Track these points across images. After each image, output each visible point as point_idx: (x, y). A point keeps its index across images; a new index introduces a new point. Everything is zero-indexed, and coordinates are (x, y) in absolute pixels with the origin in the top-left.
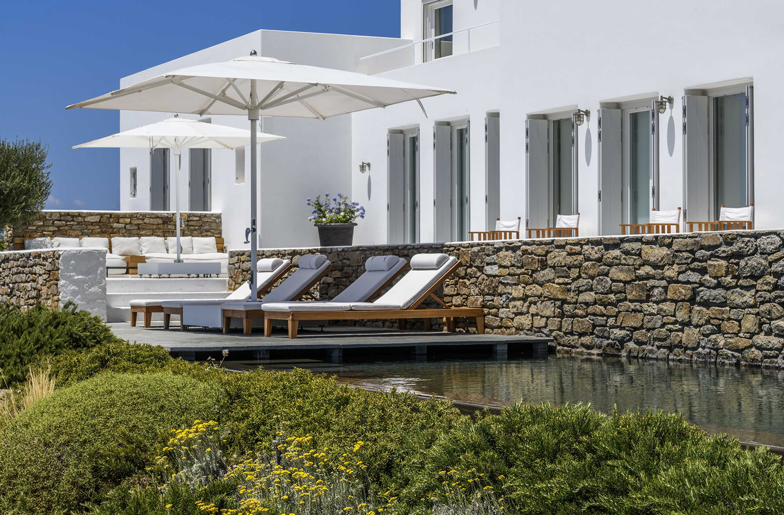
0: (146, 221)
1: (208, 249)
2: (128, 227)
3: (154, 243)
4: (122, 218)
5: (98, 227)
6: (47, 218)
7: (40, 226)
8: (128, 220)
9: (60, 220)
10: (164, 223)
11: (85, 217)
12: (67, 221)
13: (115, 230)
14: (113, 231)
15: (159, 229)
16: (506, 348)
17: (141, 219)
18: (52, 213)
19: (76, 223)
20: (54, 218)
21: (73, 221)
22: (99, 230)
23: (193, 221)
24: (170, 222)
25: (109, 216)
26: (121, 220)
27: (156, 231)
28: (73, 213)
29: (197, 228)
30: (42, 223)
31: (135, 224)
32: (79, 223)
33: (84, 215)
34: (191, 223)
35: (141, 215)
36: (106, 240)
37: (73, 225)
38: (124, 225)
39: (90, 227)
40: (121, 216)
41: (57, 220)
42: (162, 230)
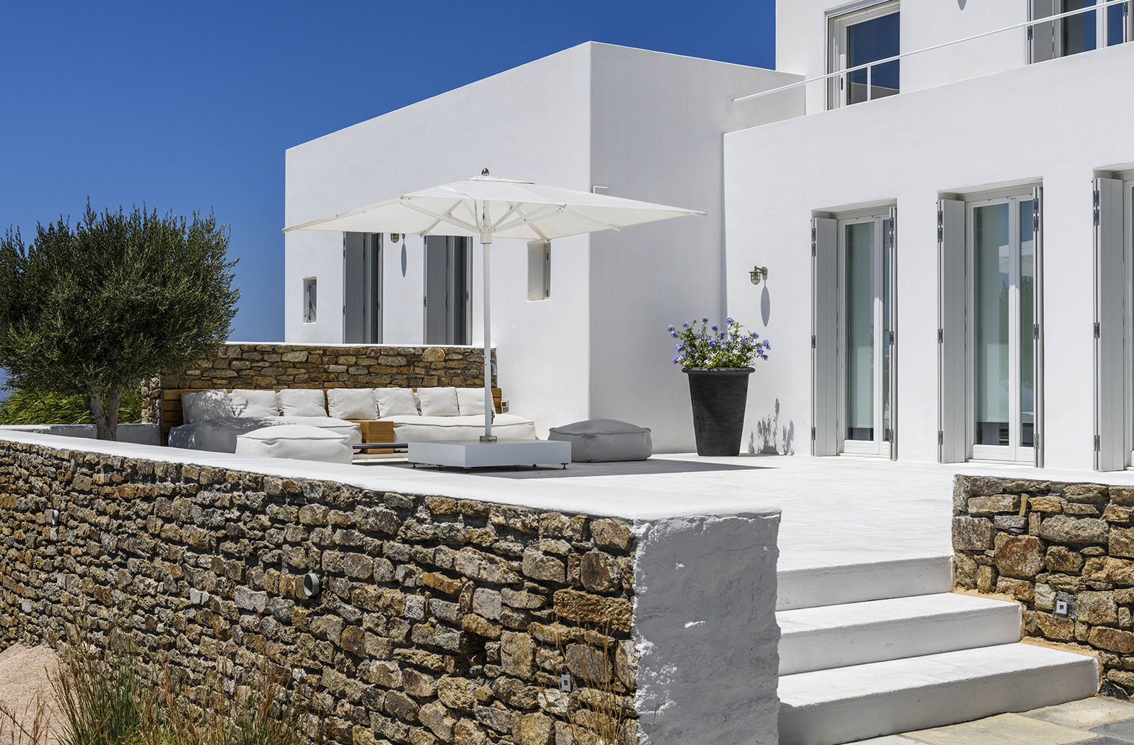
0: (382, 360)
2: (352, 370)
3: (397, 398)
4: (343, 355)
5: (303, 371)
6: (220, 355)
7: (207, 369)
8: (353, 360)
9: (241, 360)
10: (409, 364)
11: (282, 354)
13: (332, 376)
14: (328, 377)
15: (403, 374)
17: (372, 357)
18: (228, 347)
19: (267, 364)
20: (231, 355)
21: (262, 360)
22: (306, 376)
23: (453, 360)
24: (419, 362)
25: (321, 352)
26: (342, 360)
27: (397, 377)
28: (263, 347)
29: (459, 371)
30: (211, 366)
31: (364, 366)
32: (272, 364)
33: (281, 351)
34: (450, 364)
35: (373, 350)
36: (320, 392)
37: (263, 368)
38: (346, 367)
39: (291, 371)
40: (341, 353)
41: (236, 359)
42: (405, 376)
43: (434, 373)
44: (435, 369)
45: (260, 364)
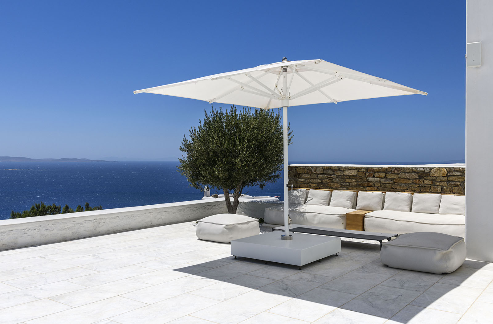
0: (402, 175)
1: (456, 209)
2: (383, 181)
5: (354, 180)
6: (313, 171)
7: (307, 179)
8: (383, 175)
9: (323, 174)
10: (420, 178)
11: (343, 171)
12: (329, 175)
13: (371, 184)
14: (368, 184)
15: (416, 184)
17: (395, 173)
18: (316, 167)
19: (335, 176)
20: (318, 171)
21: (334, 174)
22: (356, 183)
23: (454, 176)
24: (427, 176)
25: (365, 170)
26: (376, 175)
27: (412, 185)
29: (458, 183)
30: (309, 176)
31: (391, 179)
32: (338, 177)
33: (343, 169)
34: (451, 178)
35: (396, 169)
37: (333, 178)
38: (379, 179)
39: (347, 180)
40: (376, 171)
41: (321, 174)
42: (418, 185)
43: (439, 184)
44: (440, 181)
45: (332, 176)
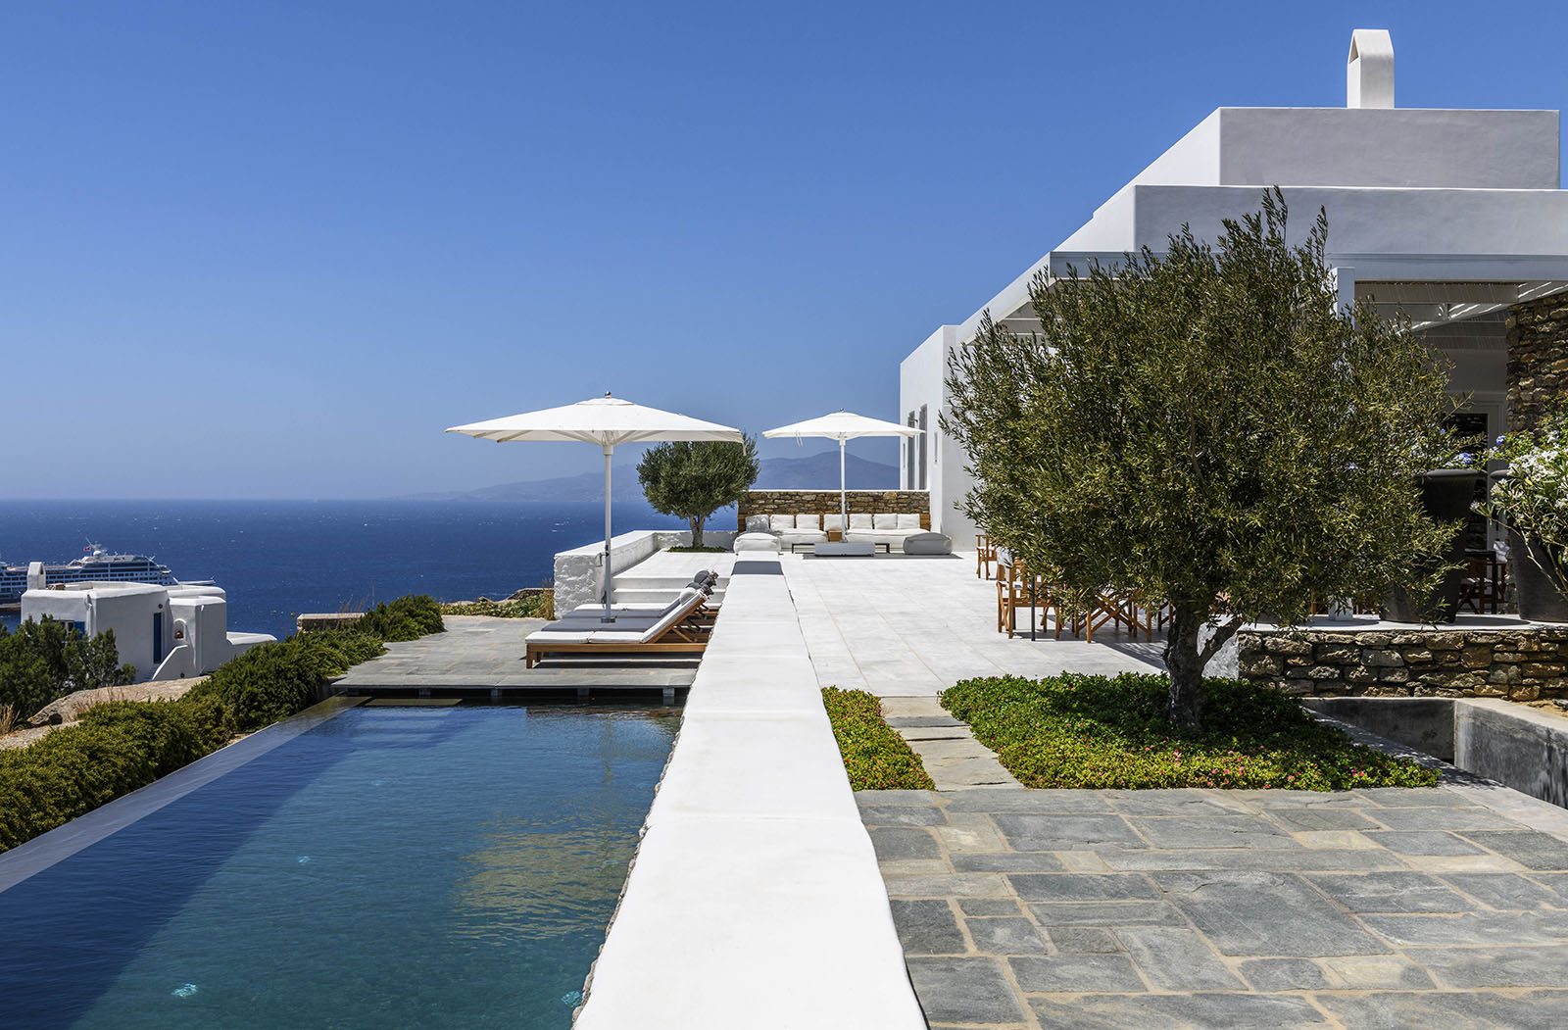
3: (860, 520)
8: (843, 499)
9: (779, 499)
10: (875, 501)
12: (787, 500)
13: (830, 507)
14: (827, 508)
15: (871, 506)
16: (673, 692)
19: (793, 501)
20: (774, 497)
22: (815, 507)
24: (881, 500)
25: (824, 495)
29: (904, 505)
32: (796, 502)
33: (801, 495)
34: (900, 501)
36: (818, 516)
37: (791, 503)
39: (807, 505)
44: (890, 504)
